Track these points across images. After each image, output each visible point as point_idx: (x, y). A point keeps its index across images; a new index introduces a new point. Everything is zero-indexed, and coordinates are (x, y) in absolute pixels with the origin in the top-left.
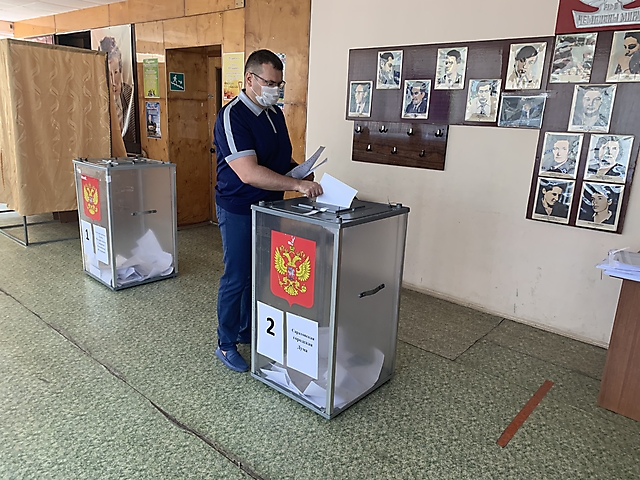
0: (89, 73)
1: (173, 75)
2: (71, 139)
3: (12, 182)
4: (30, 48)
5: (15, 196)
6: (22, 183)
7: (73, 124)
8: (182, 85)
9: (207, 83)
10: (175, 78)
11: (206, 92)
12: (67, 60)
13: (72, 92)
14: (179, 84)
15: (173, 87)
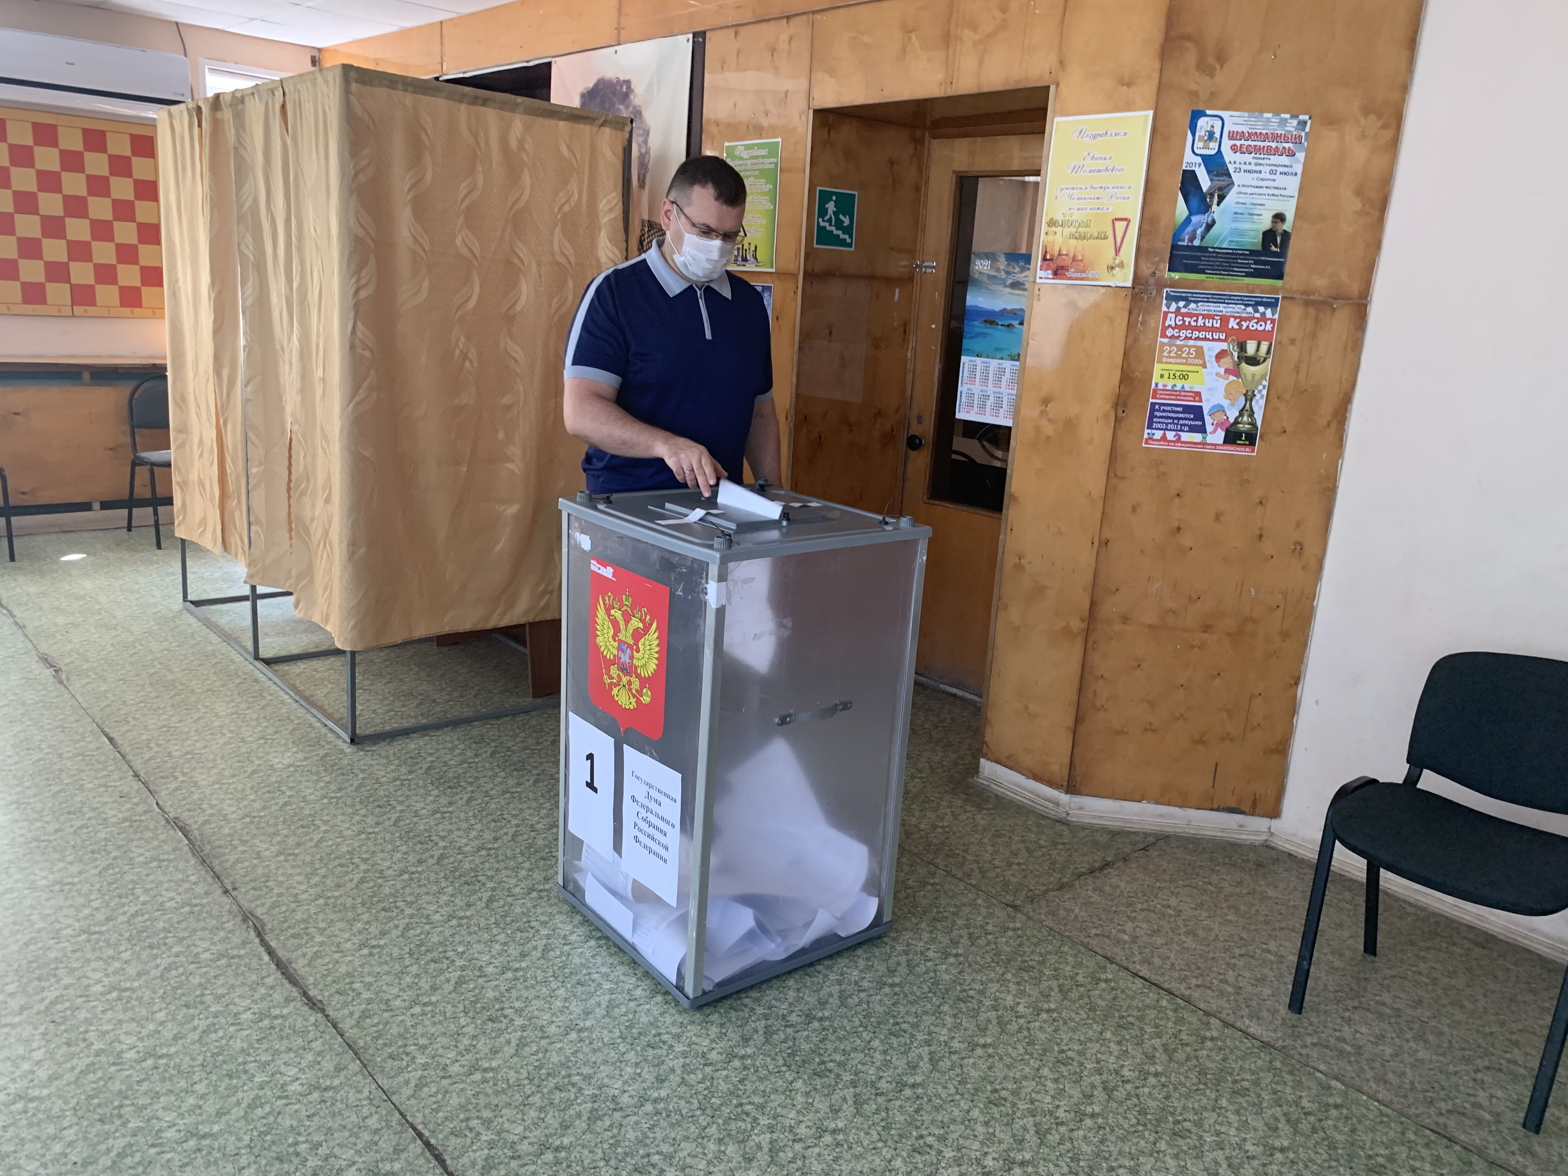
0: (573, 186)
1: (825, 197)
2: (506, 400)
3: (317, 534)
4: (409, 99)
5: (320, 578)
6: (353, 544)
7: (518, 352)
8: (848, 230)
9: (917, 223)
10: (831, 207)
11: (912, 253)
12: (513, 143)
13: (522, 251)
14: (839, 225)
15: (824, 236)
